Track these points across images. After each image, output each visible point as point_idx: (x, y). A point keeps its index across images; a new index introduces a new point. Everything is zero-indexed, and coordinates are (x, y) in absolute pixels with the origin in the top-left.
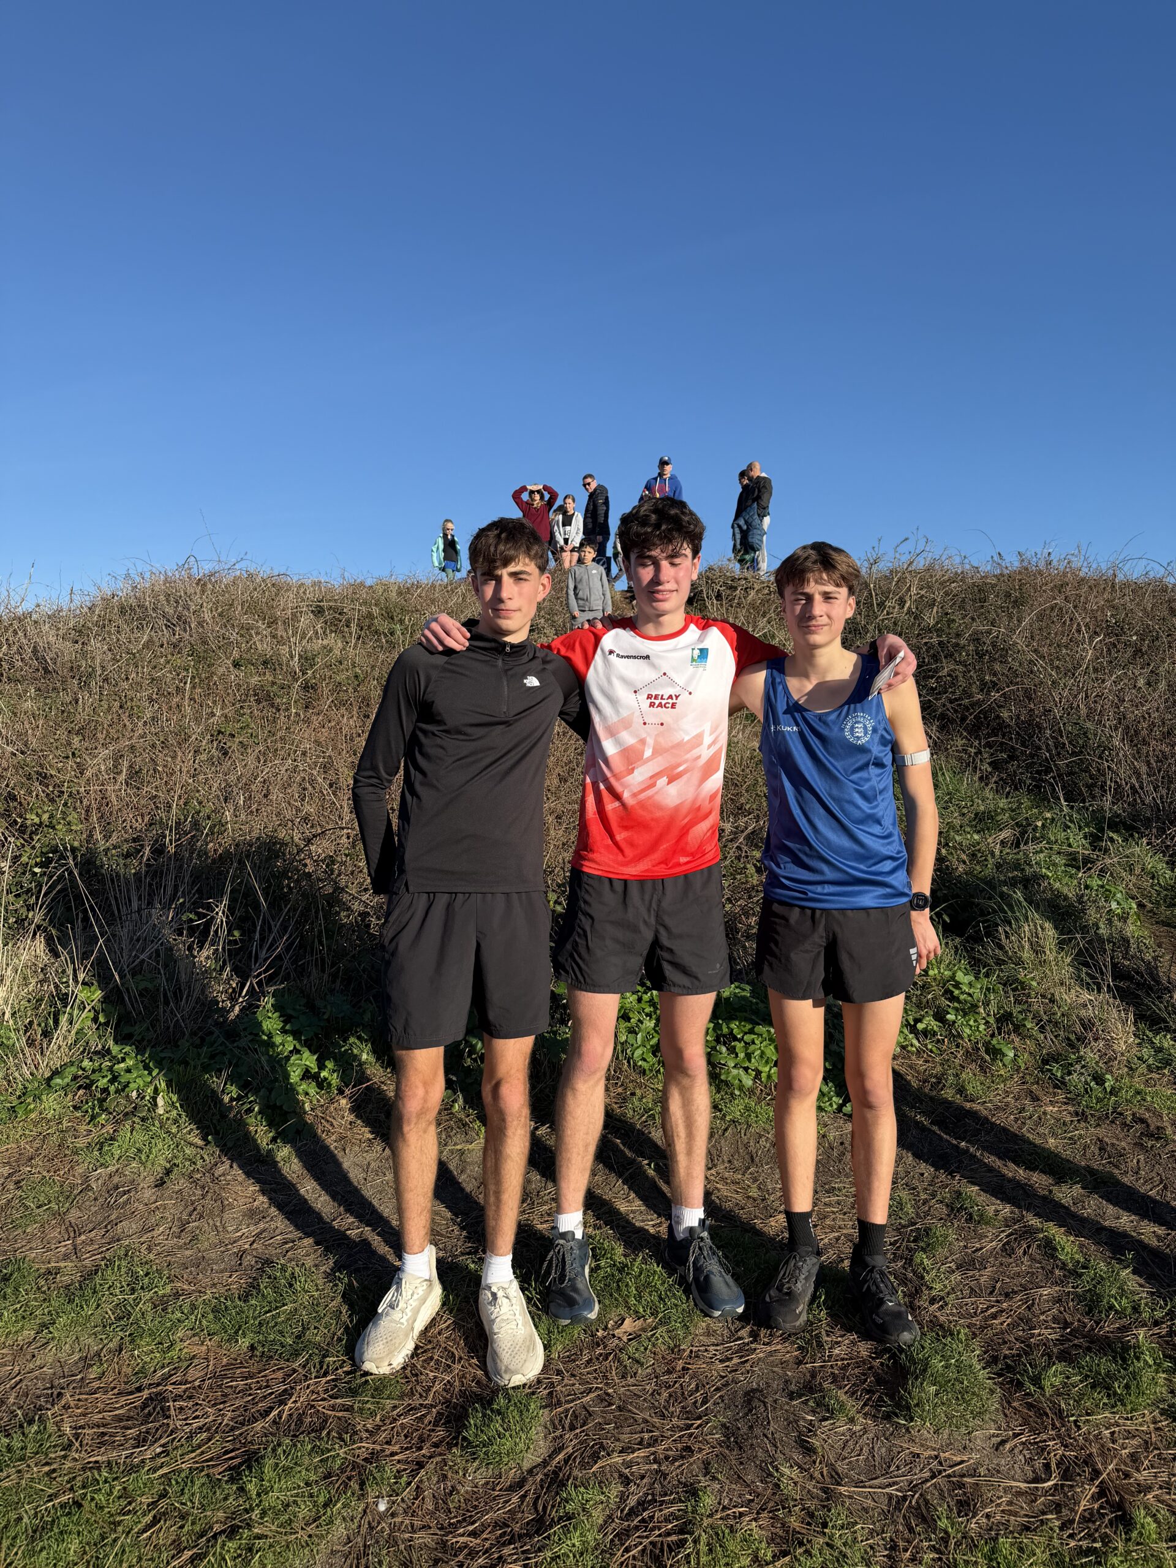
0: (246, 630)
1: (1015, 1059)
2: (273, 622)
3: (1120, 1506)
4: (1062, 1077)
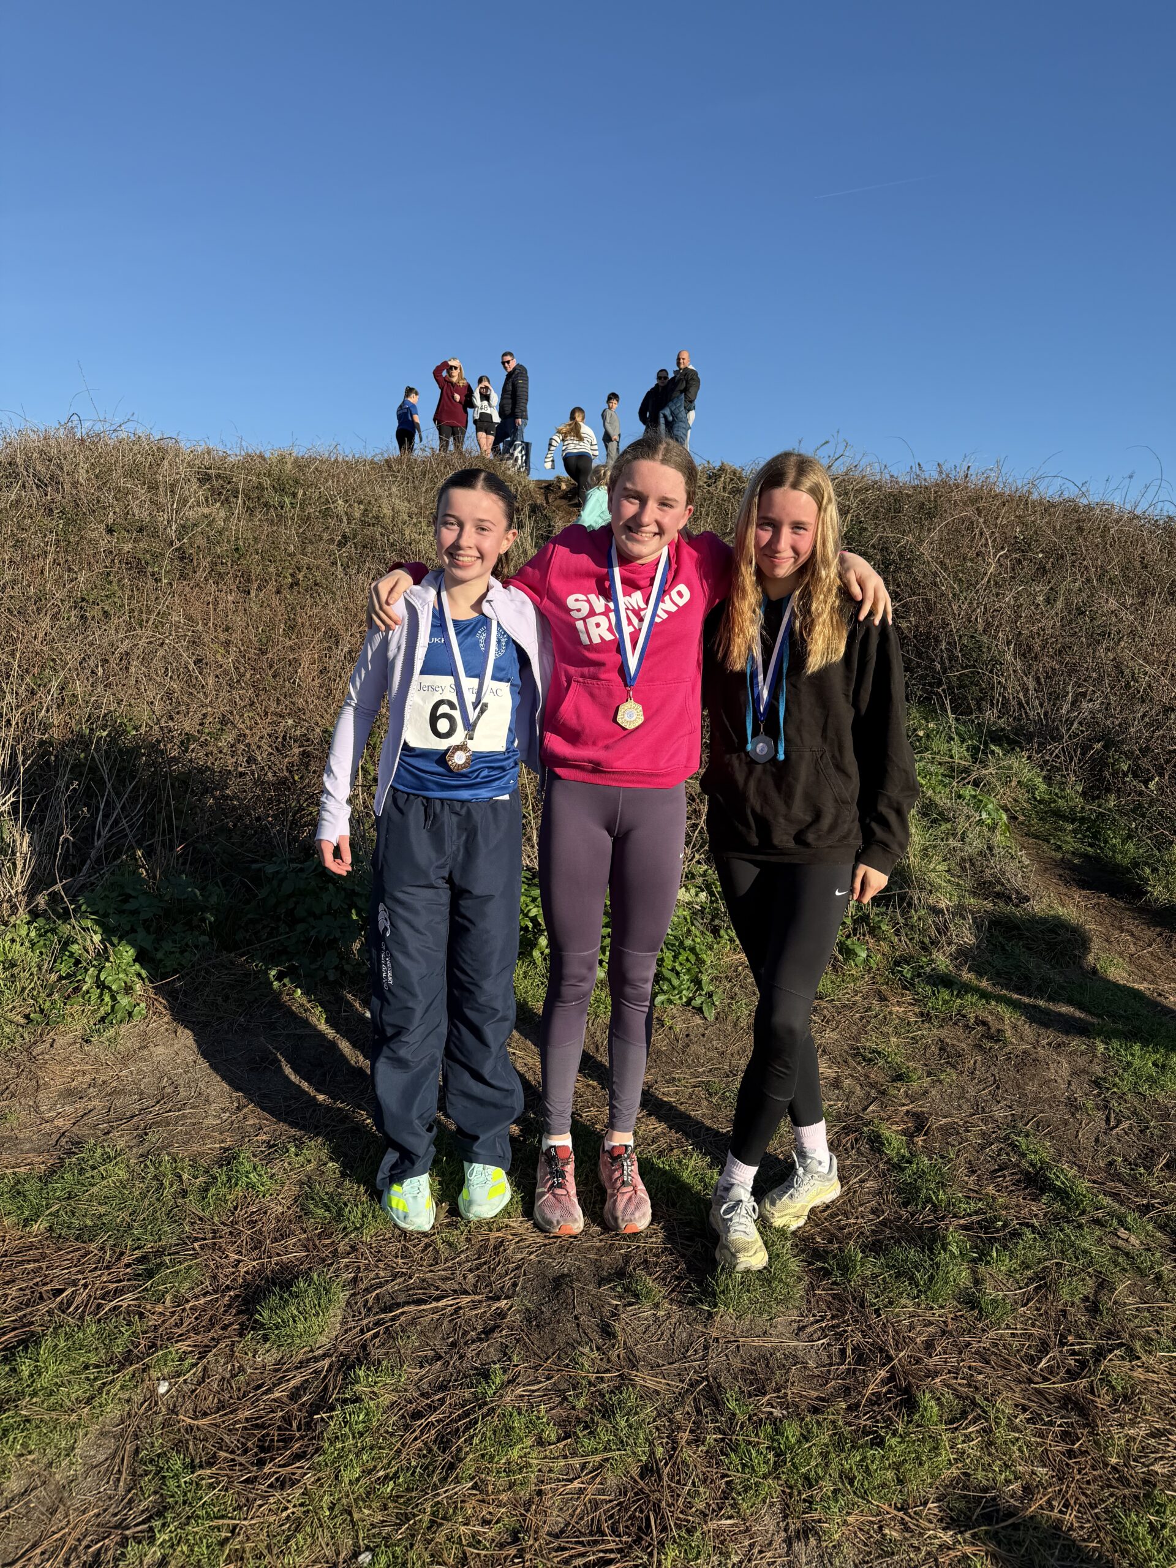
0: (122, 494)
1: (867, 960)
2: (153, 487)
3: (907, 1390)
4: (912, 979)
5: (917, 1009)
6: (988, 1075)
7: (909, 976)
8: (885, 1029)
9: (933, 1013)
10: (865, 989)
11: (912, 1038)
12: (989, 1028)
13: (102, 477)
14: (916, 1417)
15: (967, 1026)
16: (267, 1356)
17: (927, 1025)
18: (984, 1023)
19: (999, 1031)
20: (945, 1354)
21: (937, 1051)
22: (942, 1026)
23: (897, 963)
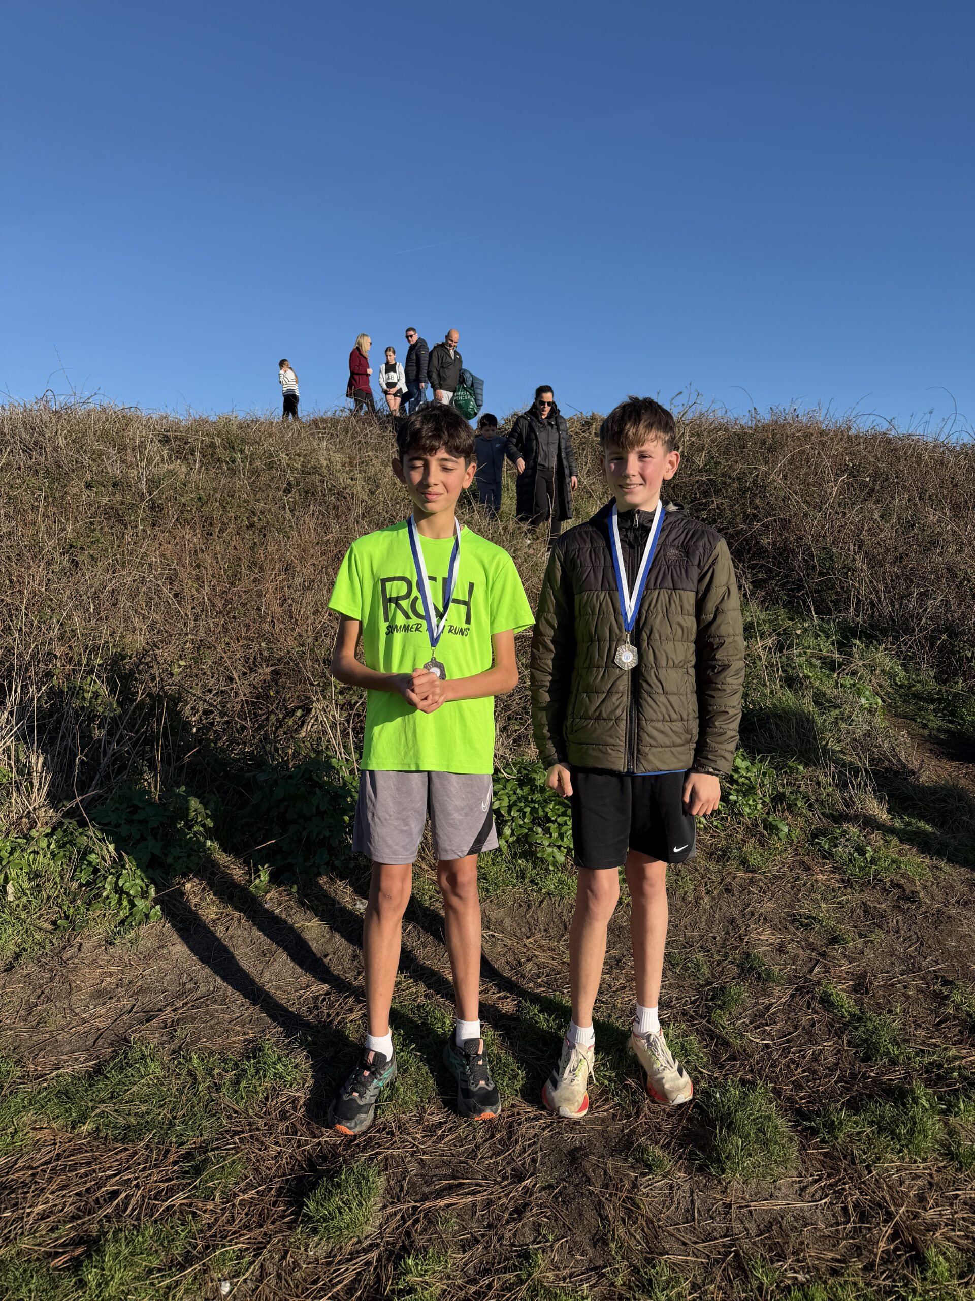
0: (97, 456)
1: (789, 835)
2: (123, 449)
3: (912, 1246)
4: (829, 849)
5: (838, 876)
6: (911, 933)
7: (826, 847)
8: (814, 896)
9: (853, 879)
10: (791, 860)
11: (839, 903)
12: (904, 891)
13: (78, 442)
14: (929, 1274)
15: (884, 889)
16: (318, 1249)
17: (849, 891)
18: (899, 886)
19: (913, 892)
20: (937, 1206)
21: (862, 914)
22: (862, 891)
23: (814, 836)
